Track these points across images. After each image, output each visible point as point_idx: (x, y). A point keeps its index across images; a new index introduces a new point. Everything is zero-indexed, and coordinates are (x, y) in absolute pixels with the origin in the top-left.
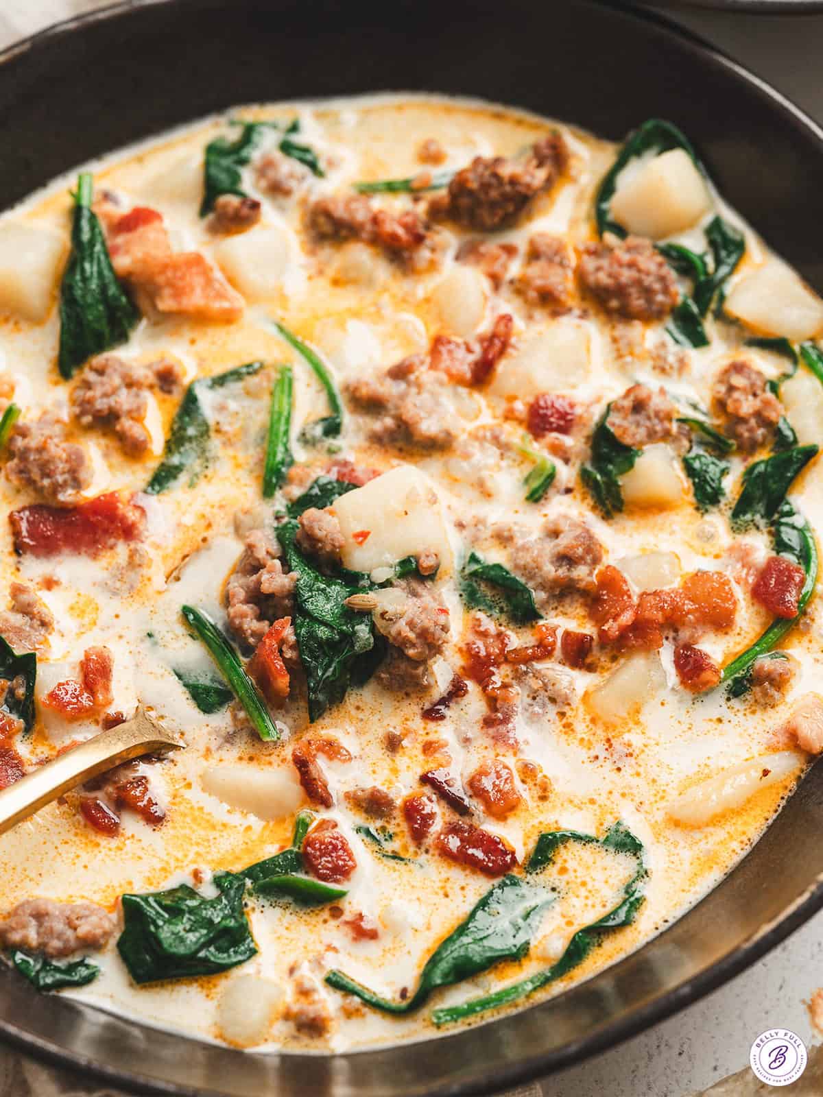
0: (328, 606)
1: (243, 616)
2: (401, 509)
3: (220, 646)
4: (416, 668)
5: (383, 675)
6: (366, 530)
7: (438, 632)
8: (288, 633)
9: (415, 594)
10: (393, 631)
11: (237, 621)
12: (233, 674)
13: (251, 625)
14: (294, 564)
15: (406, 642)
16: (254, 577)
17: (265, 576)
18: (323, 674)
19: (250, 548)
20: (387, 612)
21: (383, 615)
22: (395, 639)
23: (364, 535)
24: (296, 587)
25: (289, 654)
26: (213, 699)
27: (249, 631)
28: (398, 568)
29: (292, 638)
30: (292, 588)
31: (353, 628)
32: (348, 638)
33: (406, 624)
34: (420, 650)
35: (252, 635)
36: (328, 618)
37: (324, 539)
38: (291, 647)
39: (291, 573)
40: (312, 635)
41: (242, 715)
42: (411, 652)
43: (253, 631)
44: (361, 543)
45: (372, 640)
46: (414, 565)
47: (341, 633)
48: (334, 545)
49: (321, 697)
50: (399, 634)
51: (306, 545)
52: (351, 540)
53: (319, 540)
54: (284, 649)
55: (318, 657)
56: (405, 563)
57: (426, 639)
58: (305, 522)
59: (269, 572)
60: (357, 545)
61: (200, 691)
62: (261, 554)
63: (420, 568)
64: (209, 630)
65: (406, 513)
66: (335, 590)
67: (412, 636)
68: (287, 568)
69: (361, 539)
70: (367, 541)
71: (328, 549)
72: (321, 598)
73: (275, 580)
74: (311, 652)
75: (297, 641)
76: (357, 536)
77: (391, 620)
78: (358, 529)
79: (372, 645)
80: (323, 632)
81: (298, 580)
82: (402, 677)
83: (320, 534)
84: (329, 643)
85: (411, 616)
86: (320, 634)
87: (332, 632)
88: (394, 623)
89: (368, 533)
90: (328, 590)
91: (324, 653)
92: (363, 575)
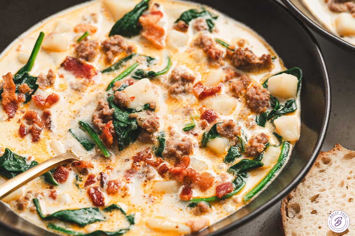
0: (123, 118)
1: (98, 122)
2: (144, 90)
3: (91, 131)
4: (150, 135)
5: (140, 137)
6: (134, 96)
7: (156, 123)
8: (112, 125)
9: (149, 114)
10: (143, 124)
11: (96, 123)
12: (96, 139)
13: (100, 124)
14: (113, 106)
15: (147, 127)
16: (101, 111)
17: (104, 110)
18: (123, 137)
19: (100, 103)
20: (141, 118)
21: (140, 119)
22: (143, 126)
23: (133, 98)
24: (114, 112)
25: (112, 131)
26: (90, 146)
27: (100, 126)
28: (144, 107)
29: (113, 127)
30: (112, 113)
31: (131, 123)
32: (130, 126)
33: (147, 121)
34: (151, 129)
35: (101, 127)
36: (123, 121)
37: (121, 99)
38: (113, 130)
39: (112, 109)
40: (119, 126)
41: (99, 150)
42: (148, 129)
43: (101, 126)
44: (132, 100)
45: (137, 126)
46: (148, 105)
47: (127, 124)
48: (124, 101)
49: (122, 143)
50: (145, 124)
51: (116, 102)
52: (130, 99)
53: (120, 100)
54: (111, 130)
55: (121, 132)
56: (146, 105)
57: (153, 125)
58: (116, 94)
59: (105, 109)
60: (131, 101)
61: (86, 144)
62: (103, 104)
63: (150, 106)
64: (88, 127)
65: (146, 91)
66: (125, 113)
67: (148, 125)
68: (110, 108)
69: (132, 99)
70: (134, 99)
71: (123, 102)
72: (121, 115)
73: (107, 111)
74: (119, 130)
75: (115, 127)
76: (131, 98)
77: (142, 120)
78: (132, 96)
79: (137, 128)
80: (122, 125)
81: (114, 110)
82: (146, 138)
83: (120, 98)
84: (124, 127)
85: (148, 119)
86: (121, 125)
87: (125, 124)
88: (143, 122)
89: (135, 97)
90: (123, 113)
91: (122, 131)
92: (133, 109)
